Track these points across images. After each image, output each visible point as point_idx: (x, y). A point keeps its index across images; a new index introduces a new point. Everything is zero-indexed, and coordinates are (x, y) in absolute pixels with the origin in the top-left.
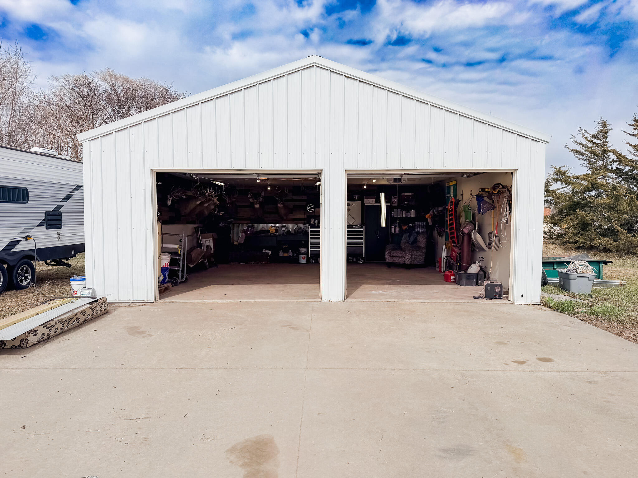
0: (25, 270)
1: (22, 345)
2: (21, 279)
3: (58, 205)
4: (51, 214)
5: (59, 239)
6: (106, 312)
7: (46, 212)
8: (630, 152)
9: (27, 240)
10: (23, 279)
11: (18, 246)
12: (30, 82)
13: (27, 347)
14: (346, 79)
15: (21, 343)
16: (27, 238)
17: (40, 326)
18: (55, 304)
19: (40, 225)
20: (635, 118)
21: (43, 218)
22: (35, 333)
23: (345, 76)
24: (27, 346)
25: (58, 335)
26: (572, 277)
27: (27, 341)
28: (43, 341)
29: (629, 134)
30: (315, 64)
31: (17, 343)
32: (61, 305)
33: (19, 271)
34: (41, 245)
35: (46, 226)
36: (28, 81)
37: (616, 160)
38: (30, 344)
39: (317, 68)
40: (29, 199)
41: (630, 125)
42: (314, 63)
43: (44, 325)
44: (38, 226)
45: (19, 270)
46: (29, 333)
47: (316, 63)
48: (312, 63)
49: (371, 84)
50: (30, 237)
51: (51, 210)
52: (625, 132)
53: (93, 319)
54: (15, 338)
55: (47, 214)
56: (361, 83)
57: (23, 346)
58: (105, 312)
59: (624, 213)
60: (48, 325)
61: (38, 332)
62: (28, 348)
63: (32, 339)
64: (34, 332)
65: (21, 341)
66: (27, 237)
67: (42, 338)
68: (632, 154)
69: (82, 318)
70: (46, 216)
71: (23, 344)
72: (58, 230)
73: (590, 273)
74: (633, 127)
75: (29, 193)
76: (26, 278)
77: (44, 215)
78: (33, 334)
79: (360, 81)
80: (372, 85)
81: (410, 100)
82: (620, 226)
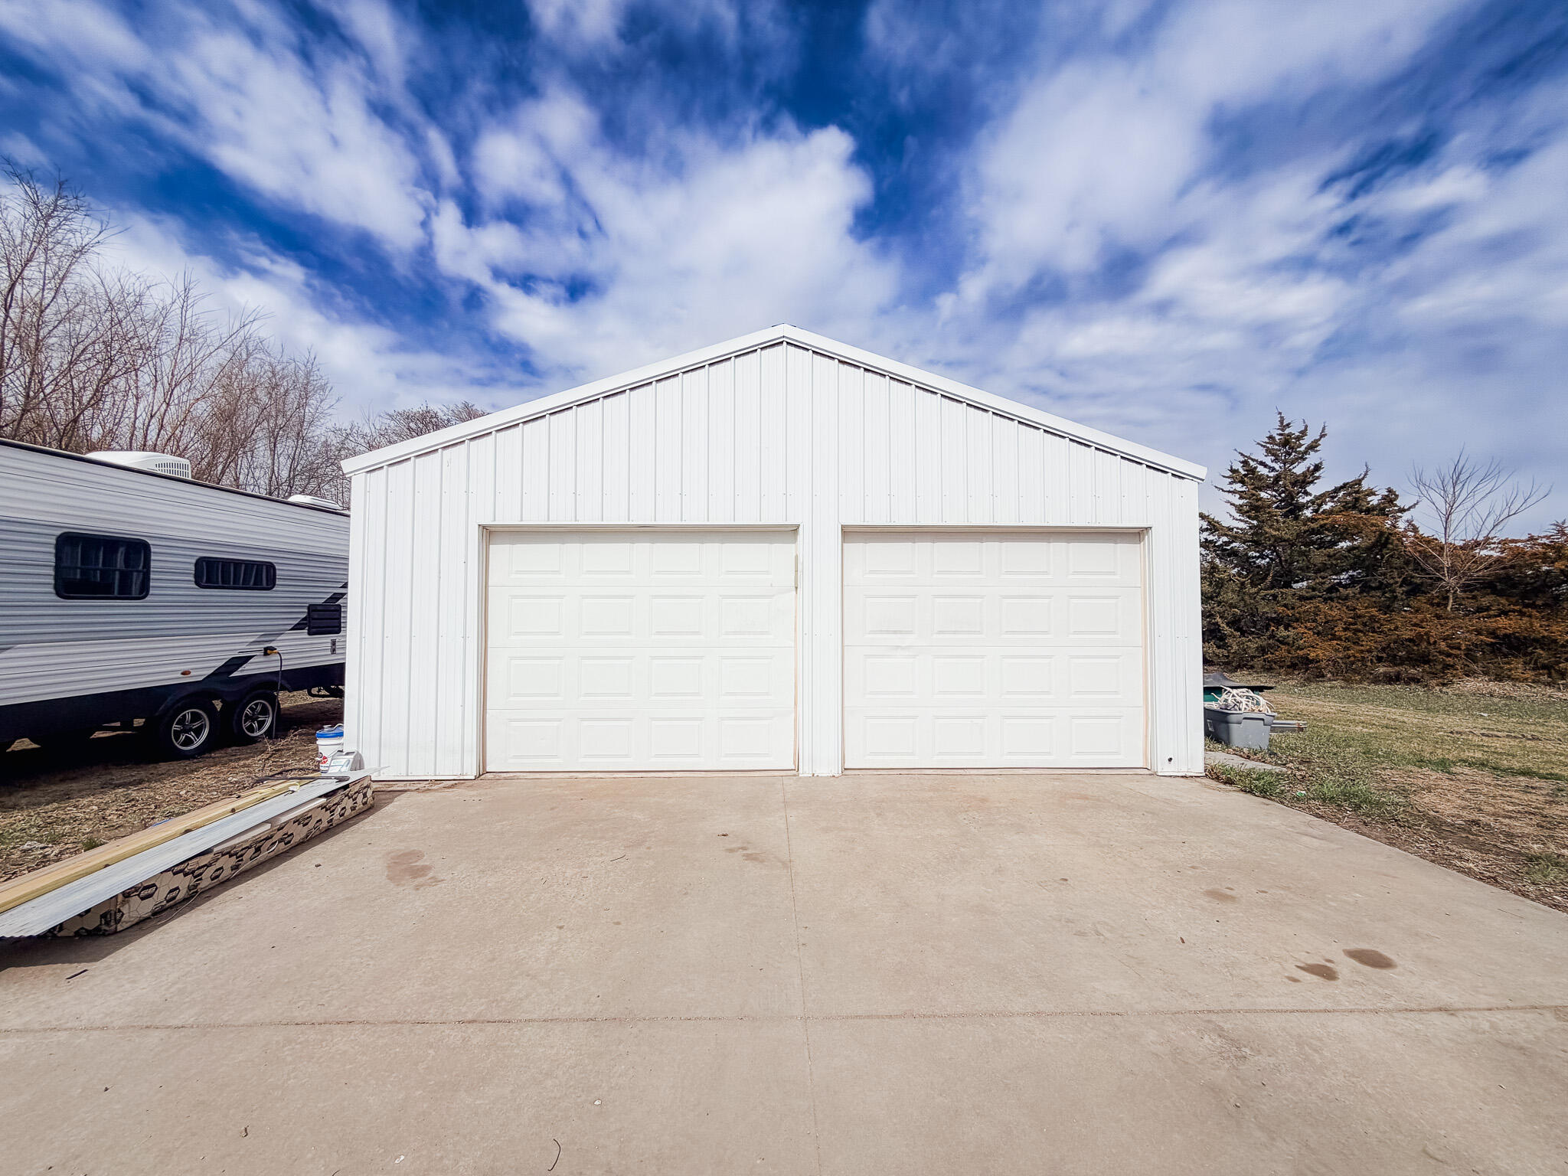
0: (259, 708)
1: (104, 927)
2: (251, 725)
3: (335, 594)
4: (319, 608)
5: (333, 651)
6: (369, 809)
7: (310, 605)
8: (1230, 515)
9: (266, 654)
10: (256, 725)
11: (246, 666)
12: (328, 406)
13: (116, 932)
14: (841, 365)
15: (103, 922)
16: (267, 651)
17: (162, 873)
18: (250, 800)
19: (297, 627)
20: (1231, 467)
21: (304, 616)
22: (144, 893)
23: (840, 361)
24: (116, 927)
25: (223, 883)
26: (1233, 718)
27: (118, 915)
28: (171, 907)
29: (1223, 490)
30: (784, 339)
31: (92, 923)
32: (263, 799)
33: (248, 711)
34: (292, 663)
35: (308, 630)
36: (325, 405)
37: (1206, 527)
38: (127, 923)
39: (789, 347)
40: (277, 583)
41: (1224, 477)
42: (784, 337)
43: (175, 870)
44: (291, 630)
45: (247, 709)
46: (127, 895)
47: (787, 338)
48: (781, 337)
49: (885, 376)
50: (272, 650)
51: (321, 601)
52: (1216, 487)
53: (331, 830)
54: (88, 911)
55: (312, 608)
56: (867, 374)
57: (107, 928)
58: (366, 807)
59: (1232, 606)
60: (189, 867)
61: (156, 889)
62: (119, 935)
63: (141, 908)
64: (143, 890)
65: (103, 916)
66: (266, 649)
67: (168, 902)
68: (1234, 519)
69: (299, 833)
70: (309, 612)
71: (107, 923)
72: (333, 636)
73: (1266, 712)
74: (1230, 480)
75: (278, 572)
76: (261, 724)
77: (306, 611)
78: (138, 895)
79: (866, 370)
80: (887, 377)
81: (955, 404)
82: (1227, 624)
